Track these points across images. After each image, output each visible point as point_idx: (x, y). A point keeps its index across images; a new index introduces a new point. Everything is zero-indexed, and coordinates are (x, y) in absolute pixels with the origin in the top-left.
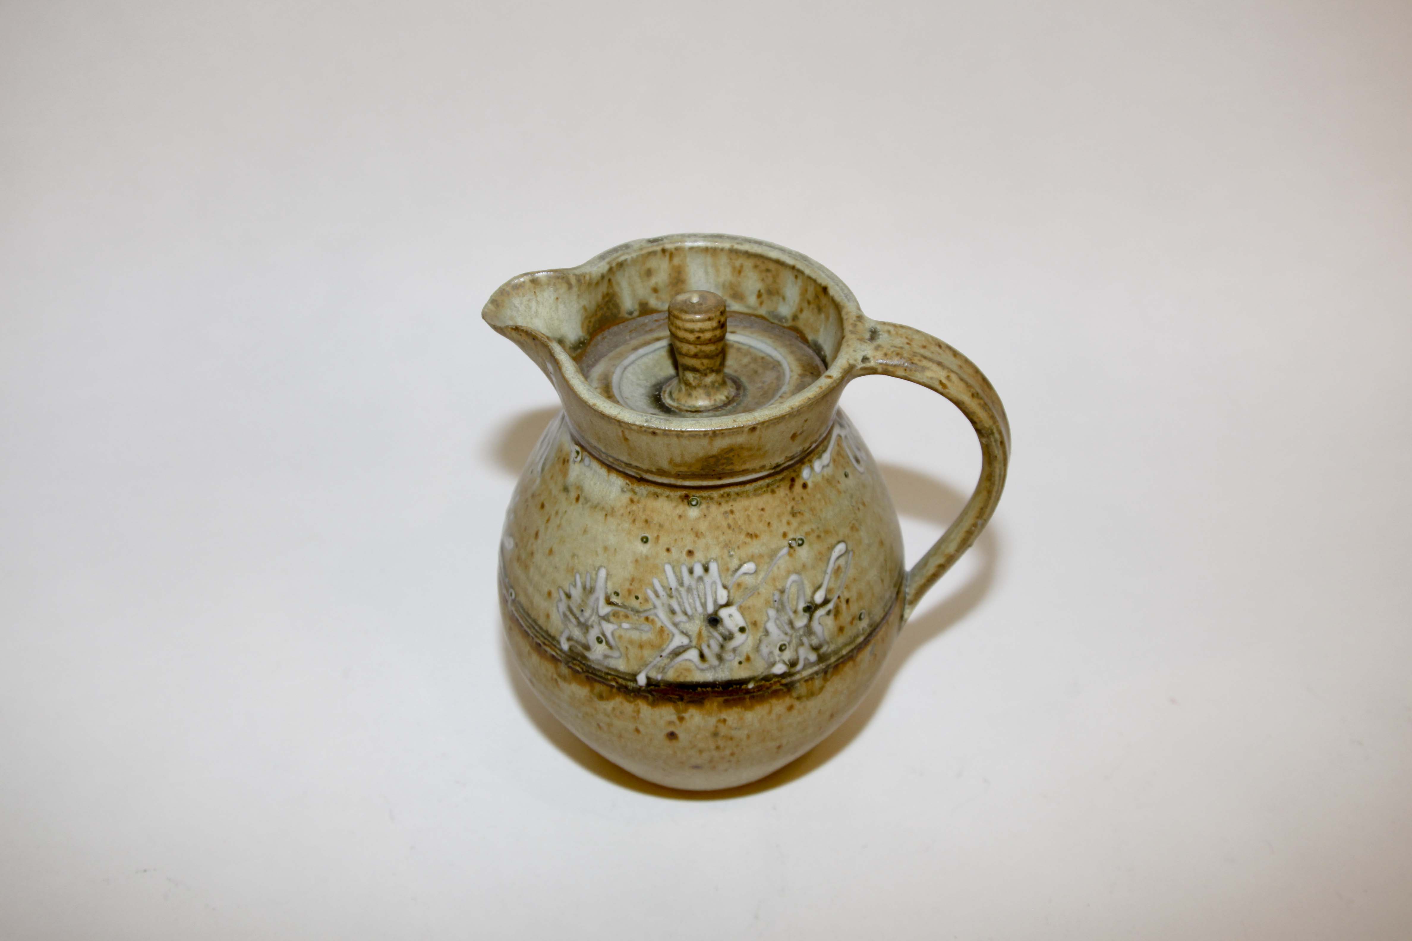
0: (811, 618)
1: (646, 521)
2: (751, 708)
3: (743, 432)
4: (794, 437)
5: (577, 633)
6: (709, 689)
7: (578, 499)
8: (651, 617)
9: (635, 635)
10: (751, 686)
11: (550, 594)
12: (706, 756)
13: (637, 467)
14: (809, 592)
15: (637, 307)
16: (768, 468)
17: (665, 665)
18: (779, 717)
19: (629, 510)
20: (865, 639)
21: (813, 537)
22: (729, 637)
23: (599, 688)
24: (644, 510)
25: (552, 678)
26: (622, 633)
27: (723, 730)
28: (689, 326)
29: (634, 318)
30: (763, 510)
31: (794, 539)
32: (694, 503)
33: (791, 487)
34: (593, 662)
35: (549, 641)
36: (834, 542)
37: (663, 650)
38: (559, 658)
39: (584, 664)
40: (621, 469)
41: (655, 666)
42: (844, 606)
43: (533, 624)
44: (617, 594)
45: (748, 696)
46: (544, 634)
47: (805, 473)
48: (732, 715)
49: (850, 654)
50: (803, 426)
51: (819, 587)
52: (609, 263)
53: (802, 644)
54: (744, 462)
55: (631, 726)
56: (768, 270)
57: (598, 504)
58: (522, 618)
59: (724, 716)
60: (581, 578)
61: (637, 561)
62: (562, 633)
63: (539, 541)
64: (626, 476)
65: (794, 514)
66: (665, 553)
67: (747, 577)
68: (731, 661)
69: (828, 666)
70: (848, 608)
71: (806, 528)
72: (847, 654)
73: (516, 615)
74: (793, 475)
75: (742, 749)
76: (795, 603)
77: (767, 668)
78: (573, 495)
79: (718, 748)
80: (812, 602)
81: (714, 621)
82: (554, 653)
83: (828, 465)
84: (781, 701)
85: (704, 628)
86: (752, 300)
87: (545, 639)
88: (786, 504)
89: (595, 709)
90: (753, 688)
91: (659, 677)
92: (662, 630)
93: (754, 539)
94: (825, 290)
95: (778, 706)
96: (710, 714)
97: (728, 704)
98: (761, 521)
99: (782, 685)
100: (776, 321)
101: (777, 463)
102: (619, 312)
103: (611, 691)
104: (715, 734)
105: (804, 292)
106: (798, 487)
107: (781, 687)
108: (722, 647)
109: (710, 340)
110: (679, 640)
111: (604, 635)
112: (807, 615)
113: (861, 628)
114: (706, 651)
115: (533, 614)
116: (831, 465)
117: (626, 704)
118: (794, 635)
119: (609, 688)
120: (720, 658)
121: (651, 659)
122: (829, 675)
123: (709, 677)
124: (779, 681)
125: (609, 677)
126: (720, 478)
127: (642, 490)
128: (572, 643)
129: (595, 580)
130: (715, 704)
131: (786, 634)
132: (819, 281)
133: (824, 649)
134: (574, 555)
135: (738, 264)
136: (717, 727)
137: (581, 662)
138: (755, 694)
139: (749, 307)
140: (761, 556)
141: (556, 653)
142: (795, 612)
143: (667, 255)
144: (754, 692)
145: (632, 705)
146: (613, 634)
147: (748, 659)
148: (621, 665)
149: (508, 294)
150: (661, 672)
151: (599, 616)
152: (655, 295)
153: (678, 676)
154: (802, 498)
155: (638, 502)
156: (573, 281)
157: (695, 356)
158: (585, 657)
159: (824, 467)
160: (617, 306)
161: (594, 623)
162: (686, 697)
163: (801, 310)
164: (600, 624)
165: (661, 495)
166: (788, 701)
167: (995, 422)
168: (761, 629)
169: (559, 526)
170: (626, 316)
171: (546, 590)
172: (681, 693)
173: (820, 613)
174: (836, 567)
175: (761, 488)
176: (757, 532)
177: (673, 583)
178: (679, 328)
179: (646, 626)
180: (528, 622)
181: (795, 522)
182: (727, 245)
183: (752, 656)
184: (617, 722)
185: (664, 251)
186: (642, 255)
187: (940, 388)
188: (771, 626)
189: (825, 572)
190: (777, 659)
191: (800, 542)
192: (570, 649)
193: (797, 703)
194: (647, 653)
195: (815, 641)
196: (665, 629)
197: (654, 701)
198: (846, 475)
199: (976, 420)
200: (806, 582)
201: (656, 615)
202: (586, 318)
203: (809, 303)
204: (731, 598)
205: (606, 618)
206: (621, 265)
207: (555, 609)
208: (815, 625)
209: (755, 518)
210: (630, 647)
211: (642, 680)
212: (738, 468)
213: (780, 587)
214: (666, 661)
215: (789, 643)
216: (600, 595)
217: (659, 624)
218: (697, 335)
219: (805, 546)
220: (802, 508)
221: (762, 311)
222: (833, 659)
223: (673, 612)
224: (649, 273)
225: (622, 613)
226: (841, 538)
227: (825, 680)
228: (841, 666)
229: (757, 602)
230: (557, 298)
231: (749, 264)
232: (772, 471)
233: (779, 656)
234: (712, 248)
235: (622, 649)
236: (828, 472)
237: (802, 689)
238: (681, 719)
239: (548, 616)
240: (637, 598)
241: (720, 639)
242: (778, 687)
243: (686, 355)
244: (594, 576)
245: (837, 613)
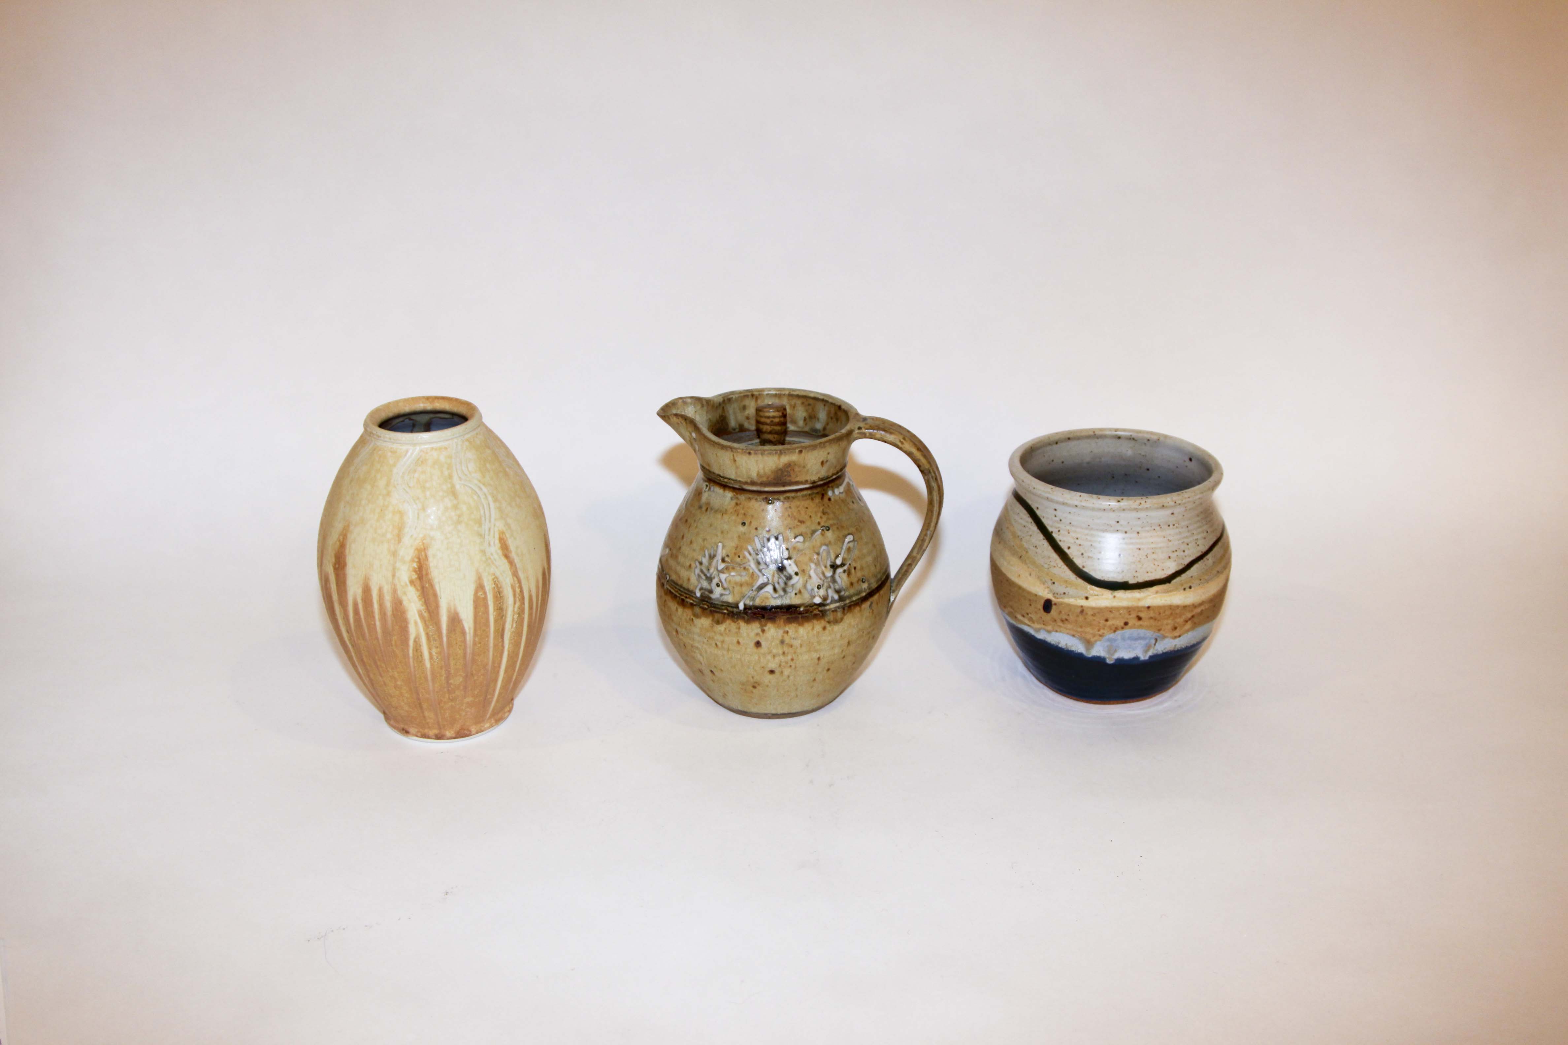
0: (834, 572)
1: (745, 514)
2: (801, 624)
3: (795, 452)
4: (822, 463)
5: (705, 584)
6: (778, 610)
7: (707, 510)
8: (747, 567)
9: (738, 579)
10: (802, 609)
11: (690, 566)
12: (777, 659)
13: (740, 481)
14: (833, 557)
15: (738, 426)
16: (809, 482)
17: (755, 595)
18: (818, 633)
19: (735, 509)
20: (866, 596)
21: (835, 528)
22: (789, 578)
23: (717, 616)
24: (743, 508)
25: (690, 619)
26: (730, 578)
27: (787, 639)
28: (767, 414)
29: (736, 433)
30: (807, 508)
31: (824, 526)
32: (770, 502)
33: (822, 498)
34: (714, 599)
35: (689, 595)
36: (846, 533)
37: (753, 586)
38: (695, 603)
39: (709, 603)
40: (731, 485)
41: (749, 596)
42: (853, 571)
43: (680, 588)
44: (728, 556)
45: (800, 616)
46: (686, 592)
47: (830, 493)
48: (792, 628)
49: (858, 601)
50: (827, 457)
51: (837, 556)
52: (723, 397)
53: (830, 587)
54: (797, 476)
55: (735, 641)
56: (809, 405)
57: (718, 509)
58: (673, 588)
59: (787, 629)
60: (708, 551)
61: (739, 536)
62: (697, 587)
63: (685, 539)
64: (734, 489)
65: (824, 513)
66: (755, 531)
67: (799, 544)
68: (790, 592)
69: (845, 605)
70: (856, 572)
71: (831, 522)
72: (856, 600)
73: (669, 588)
74: (823, 492)
75: (798, 655)
76: (825, 562)
77: (811, 599)
78: (704, 509)
79: (784, 653)
80: (835, 563)
81: (781, 569)
82: (692, 601)
83: (842, 493)
84: (819, 622)
85: (776, 572)
86: (801, 423)
87: (687, 594)
88: (820, 507)
89: (715, 632)
90: (803, 610)
91: (751, 603)
92: (753, 574)
93: (802, 524)
94: (839, 407)
95: (818, 625)
96: (779, 627)
97: (789, 621)
98: (806, 514)
99: (819, 611)
100: (814, 433)
101: (814, 480)
102: (728, 429)
103: (724, 617)
104: (782, 642)
105: (829, 413)
106: (826, 499)
107: (818, 613)
108: (786, 584)
109: (778, 423)
110: (762, 580)
111: (721, 581)
112: (832, 570)
113: (863, 587)
114: (777, 586)
115: (680, 582)
116: (844, 493)
117: (733, 624)
118: (825, 581)
119: (723, 615)
120: (784, 590)
121: (746, 593)
122: (846, 611)
123: (778, 602)
124: (817, 608)
125: (723, 607)
126: (784, 486)
127: (742, 497)
128: (702, 591)
129: (716, 551)
130: (782, 620)
131: (821, 579)
132: (836, 404)
133: (842, 593)
134: (704, 540)
135: (793, 402)
136: (783, 636)
137: (707, 602)
138: (804, 615)
139: (799, 427)
140: (806, 533)
141: (693, 600)
142: (826, 567)
143: (754, 397)
144: (803, 613)
145: (736, 624)
146: (725, 580)
147: (800, 592)
148: (730, 599)
149: (670, 407)
150: (752, 600)
151: (718, 571)
152: (747, 421)
153: (762, 602)
154: (828, 506)
155: (740, 504)
156: (705, 403)
157: (770, 433)
158: (710, 598)
159: (840, 493)
160: (727, 424)
161: (715, 576)
162: (766, 616)
163: (828, 424)
164: (718, 575)
165: (753, 498)
166: (823, 623)
167: (931, 466)
168: (807, 575)
169: (696, 527)
170: (731, 430)
171: (688, 564)
172: (763, 613)
173: (840, 570)
174: (848, 547)
175: (806, 495)
176: (804, 520)
177: (759, 546)
178: (761, 417)
179: (744, 573)
180: (676, 588)
181: (825, 518)
182: (787, 393)
183: (802, 591)
184: (727, 639)
185: (753, 395)
186: (741, 397)
187: (899, 444)
188: (812, 573)
189: (842, 548)
190: (816, 594)
191: (827, 528)
192: (701, 595)
193: (828, 625)
194: (745, 589)
195: (837, 587)
196: (755, 573)
197: (748, 619)
198: (853, 503)
199: (921, 464)
200: (831, 551)
201: (750, 566)
202: (711, 426)
203: (832, 418)
204: (790, 555)
205: (722, 571)
206: (730, 400)
207: (693, 574)
208: (837, 576)
209: (803, 512)
210: (735, 586)
211: (741, 606)
212: (794, 480)
213: (817, 552)
214: (755, 593)
215: (823, 585)
216: (719, 558)
217: (751, 571)
218: (771, 419)
219: (830, 531)
220: (828, 511)
221: (807, 429)
222: (848, 601)
223: (759, 563)
224: (744, 408)
225: (731, 567)
226: (850, 533)
227: (844, 613)
228: (852, 607)
229: (805, 559)
230: (696, 412)
231: (799, 402)
232: (811, 485)
233: (817, 592)
234: (779, 394)
235: (731, 589)
236: (843, 496)
237: (831, 617)
238: (763, 631)
239: (689, 580)
240: (739, 557)
241: (785, 579)
242: (816, 612)
243: (765, 432)
244: (715, 548)
245: (849, 573)
